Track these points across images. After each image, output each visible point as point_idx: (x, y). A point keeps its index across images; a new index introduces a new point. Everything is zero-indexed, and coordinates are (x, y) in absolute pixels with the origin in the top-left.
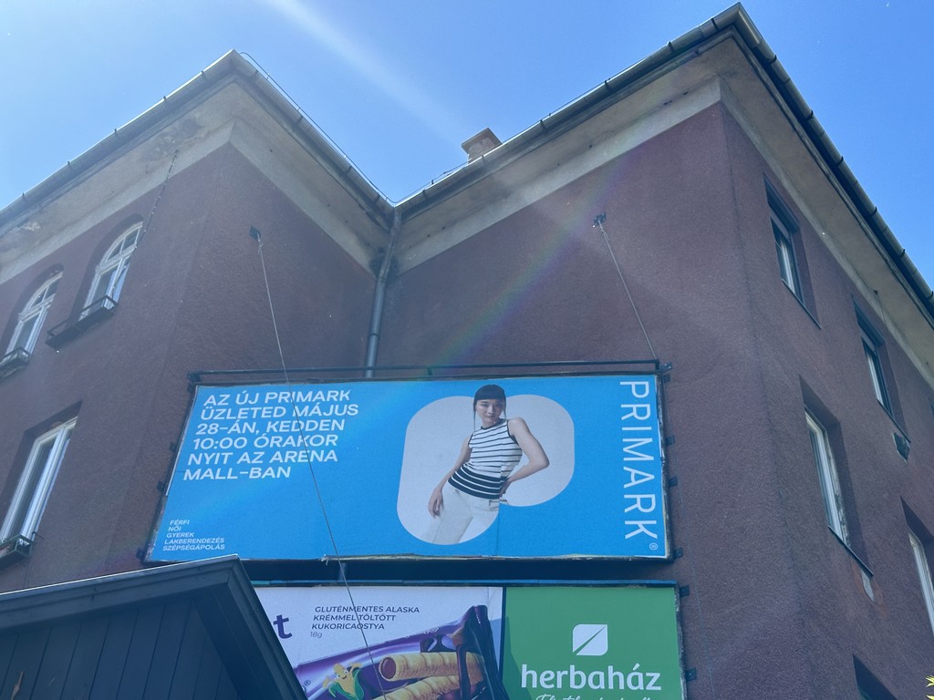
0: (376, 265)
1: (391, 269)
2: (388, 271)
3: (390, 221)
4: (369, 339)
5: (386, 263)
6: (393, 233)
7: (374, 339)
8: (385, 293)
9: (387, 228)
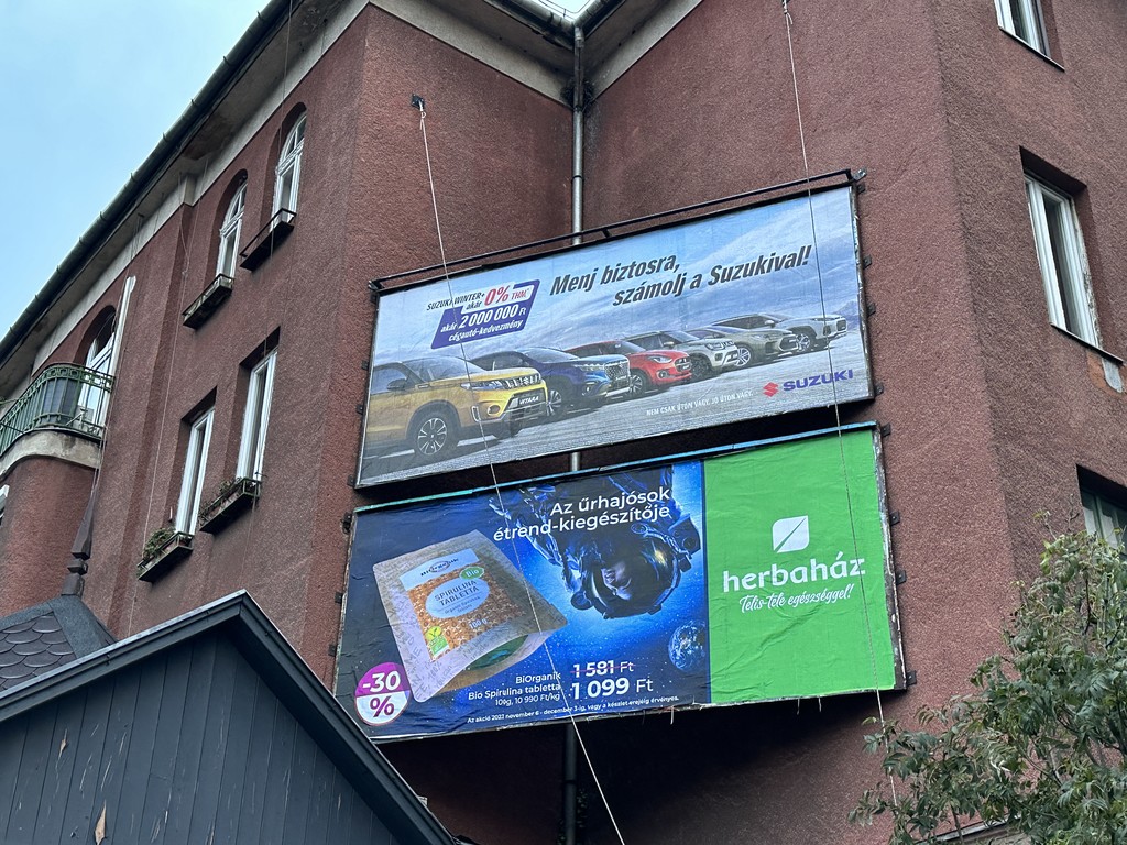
0: (568, 94)
1: (585, 95)
2: (581, 97)
3: (571, 40)
4: (572, 182)
5: (578, 88)
6: (576, 53)
7: (577, 181)
8: (583, 123)
9: (570, 48)
